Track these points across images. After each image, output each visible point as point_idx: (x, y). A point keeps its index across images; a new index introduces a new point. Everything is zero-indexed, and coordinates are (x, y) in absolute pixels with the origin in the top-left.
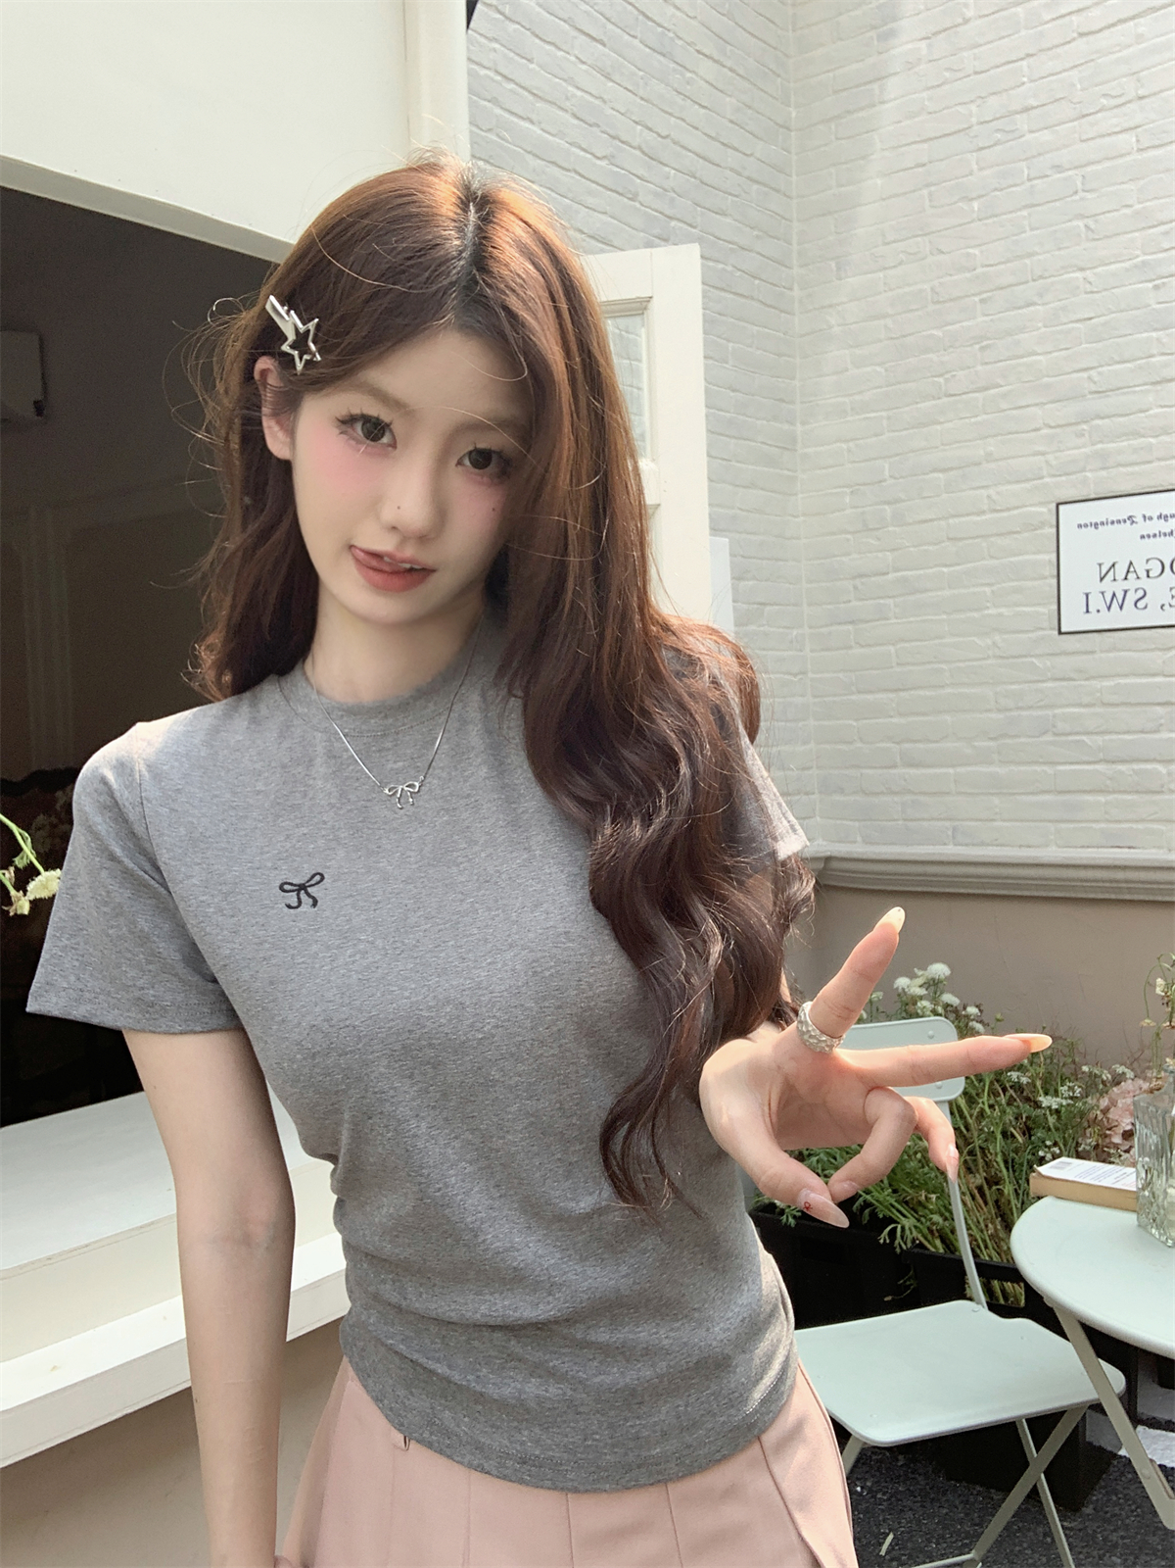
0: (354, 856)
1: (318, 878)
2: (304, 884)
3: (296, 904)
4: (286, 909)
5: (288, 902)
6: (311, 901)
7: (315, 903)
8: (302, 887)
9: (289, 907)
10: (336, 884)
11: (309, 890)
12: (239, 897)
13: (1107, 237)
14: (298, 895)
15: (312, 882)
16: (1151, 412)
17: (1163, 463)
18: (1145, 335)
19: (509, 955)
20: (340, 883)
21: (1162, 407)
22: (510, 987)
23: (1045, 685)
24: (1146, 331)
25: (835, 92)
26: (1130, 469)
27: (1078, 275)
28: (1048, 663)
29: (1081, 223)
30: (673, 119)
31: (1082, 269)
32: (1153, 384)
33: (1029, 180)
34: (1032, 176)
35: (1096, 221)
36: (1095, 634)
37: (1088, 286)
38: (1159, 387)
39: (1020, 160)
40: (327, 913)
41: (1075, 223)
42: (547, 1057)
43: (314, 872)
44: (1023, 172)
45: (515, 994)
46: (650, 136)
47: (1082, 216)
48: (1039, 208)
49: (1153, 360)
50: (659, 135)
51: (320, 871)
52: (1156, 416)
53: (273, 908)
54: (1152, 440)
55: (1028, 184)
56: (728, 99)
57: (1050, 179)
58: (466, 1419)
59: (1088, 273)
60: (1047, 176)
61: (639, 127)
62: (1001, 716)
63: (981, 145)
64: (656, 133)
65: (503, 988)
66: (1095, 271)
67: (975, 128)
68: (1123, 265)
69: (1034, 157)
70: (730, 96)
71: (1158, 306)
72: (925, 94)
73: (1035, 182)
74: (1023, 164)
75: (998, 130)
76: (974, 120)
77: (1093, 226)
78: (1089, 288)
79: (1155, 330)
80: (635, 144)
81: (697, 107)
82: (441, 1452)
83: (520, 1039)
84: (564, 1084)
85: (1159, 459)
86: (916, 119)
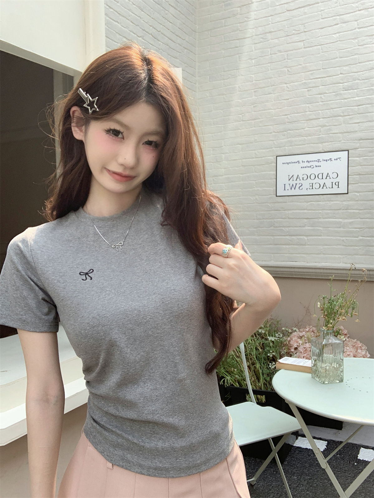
0: (103, 264)
1: (92, 271)
2: (87, 273)
3: (85, 279)
4: (82, 281)
5: (83, 278)
6: (90, 278)
7: (91, 279)
8: (87, 274)
9: (83, 280)
10: (98, 273)
11: (89, 274)
12: (66, 277)
13: (294, 74)
14: (86, 276)
15: (90, 272)
16: (306, 129)
17: (308, 145)
18: (304, 105)
19: (154, 296)
20: (99, 272)
21: (309, 128)
22: (155, 306)
23: (271, 212)
24: (305, 104)
25: (211, 21)
26: (299, 146)
27: (285, 85)
28: (273, 205)
29: (286, 69)
30: (162, 26)
31: (286, 84)
32: (307, 120)
33: (271, 54)
34: (272, 53)
35: (291, 69)
36: (287, 197)
37: (288, 89)
38: (308, 122)
39: (268, 48)
40: (95, 282)
41: (284, 69)
42: (167, 329)
43: (90, 269)
44: (269, 52)
45: (156, 309)
46: (155, 31)
47: (286, 67)
48: (273, 63)
49: (306, 113)
50: (158, 31)
51: (92, 269)
52: (307, 130)
53: (77, 280)
54: (305, 138)
55: (270, 56)
56: (178, 21)
57: (277, 54)
58: (136, 457)
59: (288, 85)
60: (276, 54)
61: (151, 27)
62: (257, 221)
63: (256, 42)
64: (156, 30)
65: (152, 307)
66: (290, 84)
67: (254, 37)
68: (298, 83)
69: (272, 47)
70: (179, 20)
71: (309, 96)
72: (239, 25)
73: (273, 55)
74: (269, 50)
75: (261, 38)
76: (254, 34)
77: (290, 70)
78: (288, 90)
79: (308, 104)
80: (150, 33)
81: (169, 22)
82: (126, 469)
83: (158, 322)
84: (172, 337)
85: (308, 144)
86: (236, 32)
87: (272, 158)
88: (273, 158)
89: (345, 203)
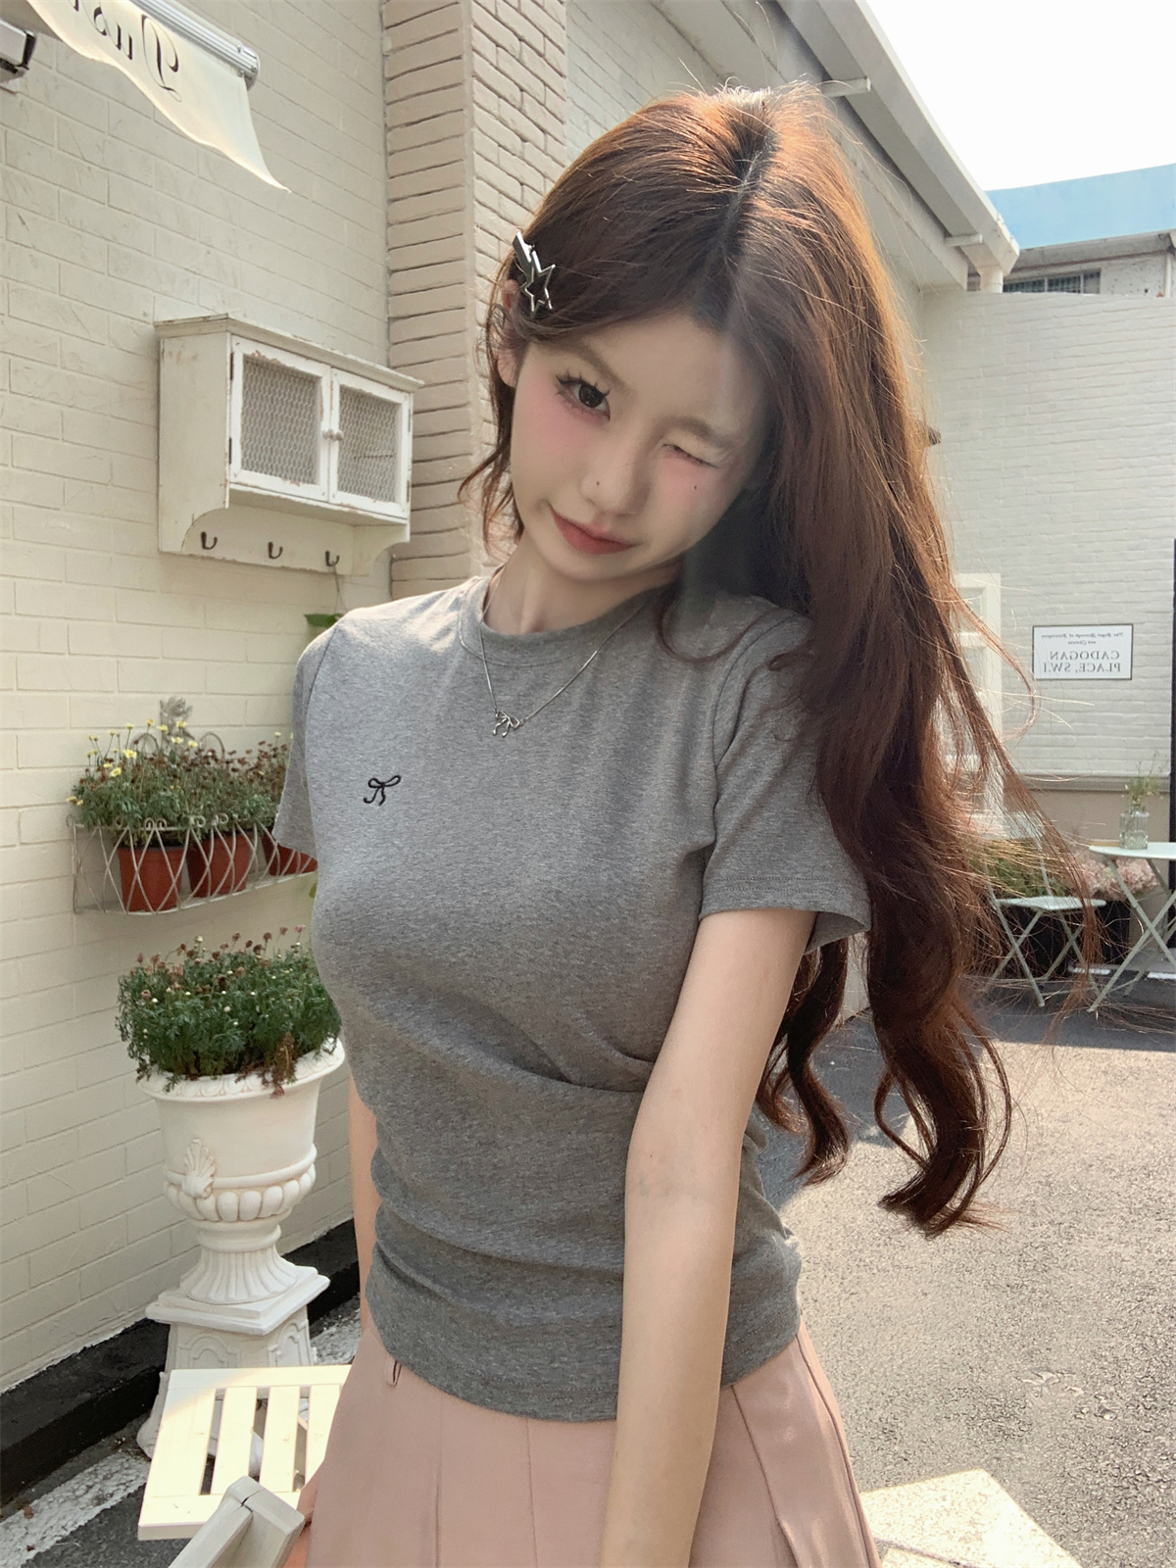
0: (430, 768)
1: (396, 780)
3: (371, 799)
4: (362, 802)
5: (367, 796)
6: (381, 799)
7: (382, 802)
8: (382, 785)
9: (365, 800)
10: (404, 789)
11: (386, 788)
14: (377, 792)
15: (391, 782)
17: (1074, 615)
20: (408, 789)
43: (396, 774)
87: (1026, 628)
88: (1028, 629)
89: (1127, 691)
